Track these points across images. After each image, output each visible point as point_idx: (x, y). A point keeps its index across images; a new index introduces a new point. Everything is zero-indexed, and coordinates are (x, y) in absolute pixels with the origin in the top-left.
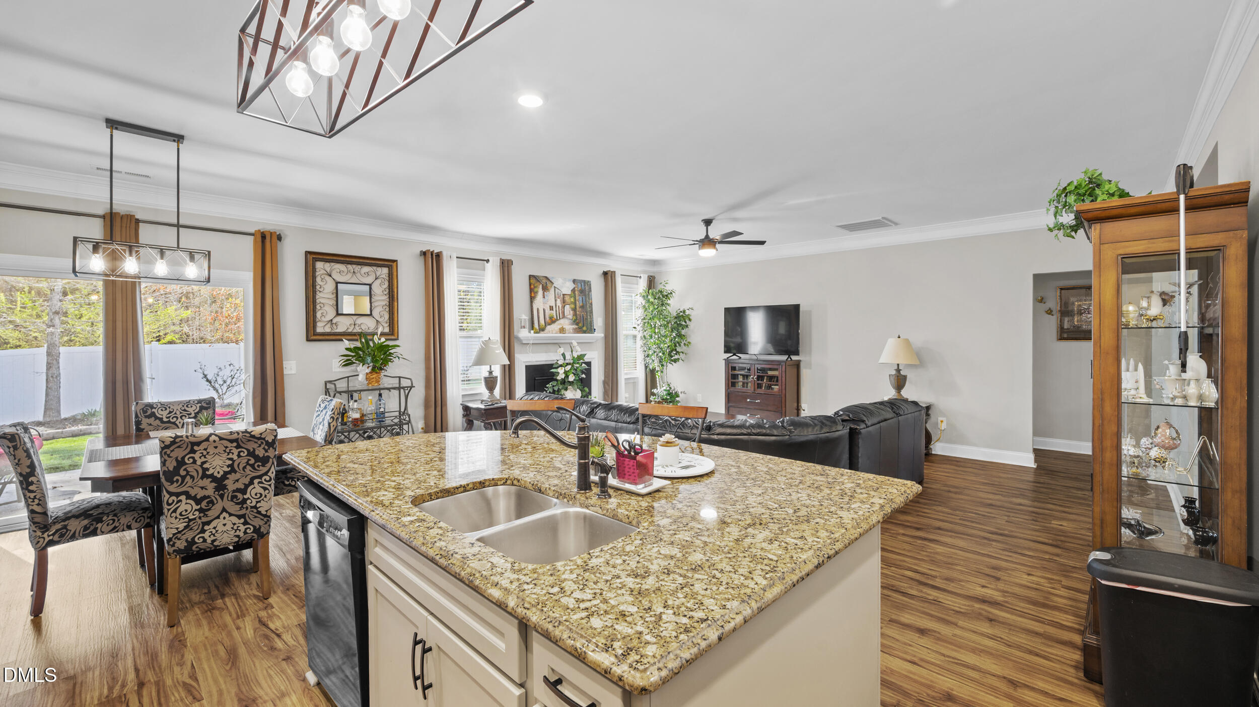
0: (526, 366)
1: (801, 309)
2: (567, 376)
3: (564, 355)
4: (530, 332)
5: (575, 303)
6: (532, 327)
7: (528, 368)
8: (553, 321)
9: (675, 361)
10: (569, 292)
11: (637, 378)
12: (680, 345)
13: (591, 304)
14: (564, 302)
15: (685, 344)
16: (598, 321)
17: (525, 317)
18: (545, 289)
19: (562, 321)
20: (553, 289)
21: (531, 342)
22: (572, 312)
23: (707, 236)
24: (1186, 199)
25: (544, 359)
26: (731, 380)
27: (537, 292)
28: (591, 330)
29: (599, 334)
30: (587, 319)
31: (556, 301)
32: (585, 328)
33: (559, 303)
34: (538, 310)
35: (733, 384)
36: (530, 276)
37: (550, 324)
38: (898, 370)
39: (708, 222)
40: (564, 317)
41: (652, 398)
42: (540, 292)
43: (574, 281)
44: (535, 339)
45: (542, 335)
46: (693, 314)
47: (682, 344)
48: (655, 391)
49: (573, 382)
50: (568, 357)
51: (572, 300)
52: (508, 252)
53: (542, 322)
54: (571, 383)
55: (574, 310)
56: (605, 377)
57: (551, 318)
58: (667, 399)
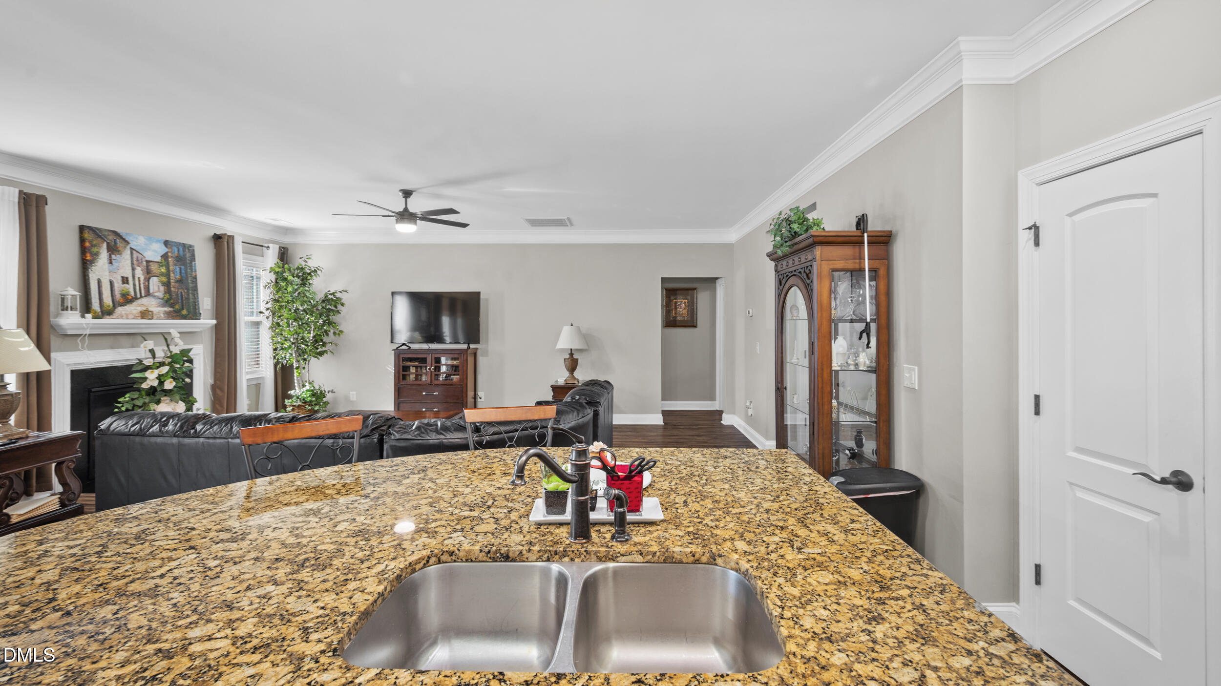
0: (73, 372)
1: (482, 297)
2: (161, 383)
3: (152, 351)
4: (83, 316)
5: (168, 275)
6: (87, 308)
7: (75, 374)
8: (127, 300)
9: (321, 354)
10: (158, 259)
11: (262, 378)
12: (327, 335)
13: (195, 278)
14: (149, 273)
15: (334, 333)
16: (206, 302)
17: (73, 292)
18: (113, 250)
19: (145, 301)
20: (128, 252)
21: (88, 332)
22: (162, 288)
23: (406, 209)
24: (868, 236)
25: (110, 358)
26: (402, 373)
27: (97, 254)
28: (195, 314)
29: (207, 322)
30: (188, 299)
31: (133, 269)
32: (184, 312)
33: (139, 272)
34: (99, 281)
35: (404, 377)
36: (82, 228)
37: (122, 305)
38: (571, 355)
39: (407, 194)
40: (148, 294)
41: (287, 402)
42: (104, 254)
43: (166, 243)
44: (94, 327)
45: (107, 321)
46: (344, 297)
47: (331, 334)
48: (292, 392)
49: (171, 391)
50: (160, 354)
51: (163, 270)
52: (38, 182)
53: (108, 301)
54: (167, 393)
55: (167, 285)
56: (216, 379)
57: (125, 295)
58: (311, 401)
